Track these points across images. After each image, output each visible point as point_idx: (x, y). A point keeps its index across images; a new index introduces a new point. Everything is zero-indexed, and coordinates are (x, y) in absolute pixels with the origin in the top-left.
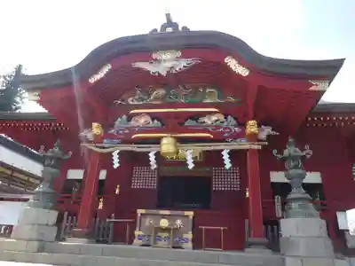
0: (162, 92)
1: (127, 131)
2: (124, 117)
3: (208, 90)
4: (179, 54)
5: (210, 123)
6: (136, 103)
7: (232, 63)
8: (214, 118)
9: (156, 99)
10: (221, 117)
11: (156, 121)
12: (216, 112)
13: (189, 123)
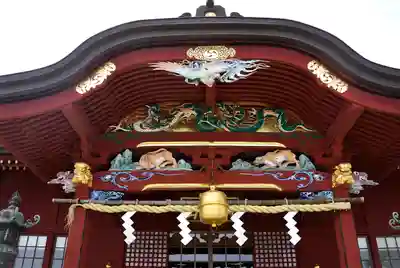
0: (190, 113)
1: (133, 178)
2: (128, 153)
3: (266, 113)
4: (232, 52)
5: (273, 165)
6: (148, 130)
7: (319, 71)
8: (280, 158)
9: (180, 124)
10: (292, 157)
11: (182, 161)
12: (281, 149)
13: (239, 165)
